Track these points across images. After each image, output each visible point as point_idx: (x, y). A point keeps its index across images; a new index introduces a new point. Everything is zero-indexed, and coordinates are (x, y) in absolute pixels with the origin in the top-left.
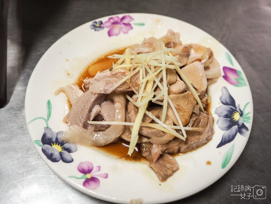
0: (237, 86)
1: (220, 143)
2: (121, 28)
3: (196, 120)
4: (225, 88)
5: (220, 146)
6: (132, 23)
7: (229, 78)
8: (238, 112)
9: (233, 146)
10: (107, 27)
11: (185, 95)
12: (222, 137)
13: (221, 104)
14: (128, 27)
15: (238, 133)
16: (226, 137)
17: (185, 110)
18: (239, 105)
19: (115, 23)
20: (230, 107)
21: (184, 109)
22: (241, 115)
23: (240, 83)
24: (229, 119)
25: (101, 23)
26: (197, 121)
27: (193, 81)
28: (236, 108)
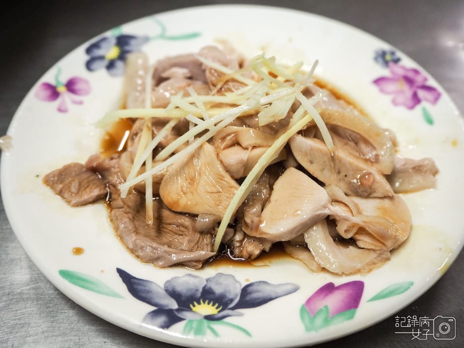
0: (302, 310)
1: (128, 274)
2: (402, 92)
3: (186, 228)
4: (296, 289)
5: (122, 274)
6: (424, 104)
7: (326, 295)
8: (219, 312)
9: (116, 295)
10: (393, 72)
11: (224, 177)
12: (146, 281)
13: (244, 284)
14: (410, 103)
15: (153, 308)
16: (145, 286)
17: (195, 192)
18: (241, 315)
19: (409, 81)
20: (236, 298)
21: (196, 190)
22: (209, 318)
23: (314, 317)
24: (199, 294)
25: (397, 61)
26: (183, 229)
27: (276, 201)
28: (233, 309)
